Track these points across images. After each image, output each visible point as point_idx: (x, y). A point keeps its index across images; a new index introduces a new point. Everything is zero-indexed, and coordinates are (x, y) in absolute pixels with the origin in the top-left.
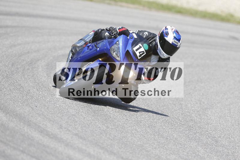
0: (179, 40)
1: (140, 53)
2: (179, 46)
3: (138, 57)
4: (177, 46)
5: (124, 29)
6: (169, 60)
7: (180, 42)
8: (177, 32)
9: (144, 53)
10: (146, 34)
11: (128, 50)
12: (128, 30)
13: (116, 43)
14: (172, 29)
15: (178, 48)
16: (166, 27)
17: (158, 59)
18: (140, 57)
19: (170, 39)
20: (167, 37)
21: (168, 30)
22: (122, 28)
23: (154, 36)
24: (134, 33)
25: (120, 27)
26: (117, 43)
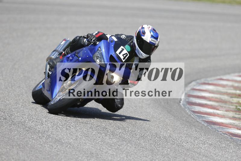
0: (156, 38)
1: (123, 55)
2: (157, 45)
3: (123, 60)
4: (155, 44)
5: (100, 34)
6: (150, 60)
7: (158, 40)
8: (154, 30)
9: (127, 55)
10: (124, 37)
11: (111, 55)
12: (104, 34)
13: (98, 50)
14: (149, 27)
15: (157, 47)
16: (142, 26)
17: (138, 61)
18: (125, 60)
19: (148, 38)
20: (144, 36)
21: (144, 29)
22: (99, 32)
23: (131, 38)
24: (113, 36)
25: (97, 32)
26: (100, 49)
